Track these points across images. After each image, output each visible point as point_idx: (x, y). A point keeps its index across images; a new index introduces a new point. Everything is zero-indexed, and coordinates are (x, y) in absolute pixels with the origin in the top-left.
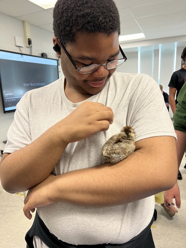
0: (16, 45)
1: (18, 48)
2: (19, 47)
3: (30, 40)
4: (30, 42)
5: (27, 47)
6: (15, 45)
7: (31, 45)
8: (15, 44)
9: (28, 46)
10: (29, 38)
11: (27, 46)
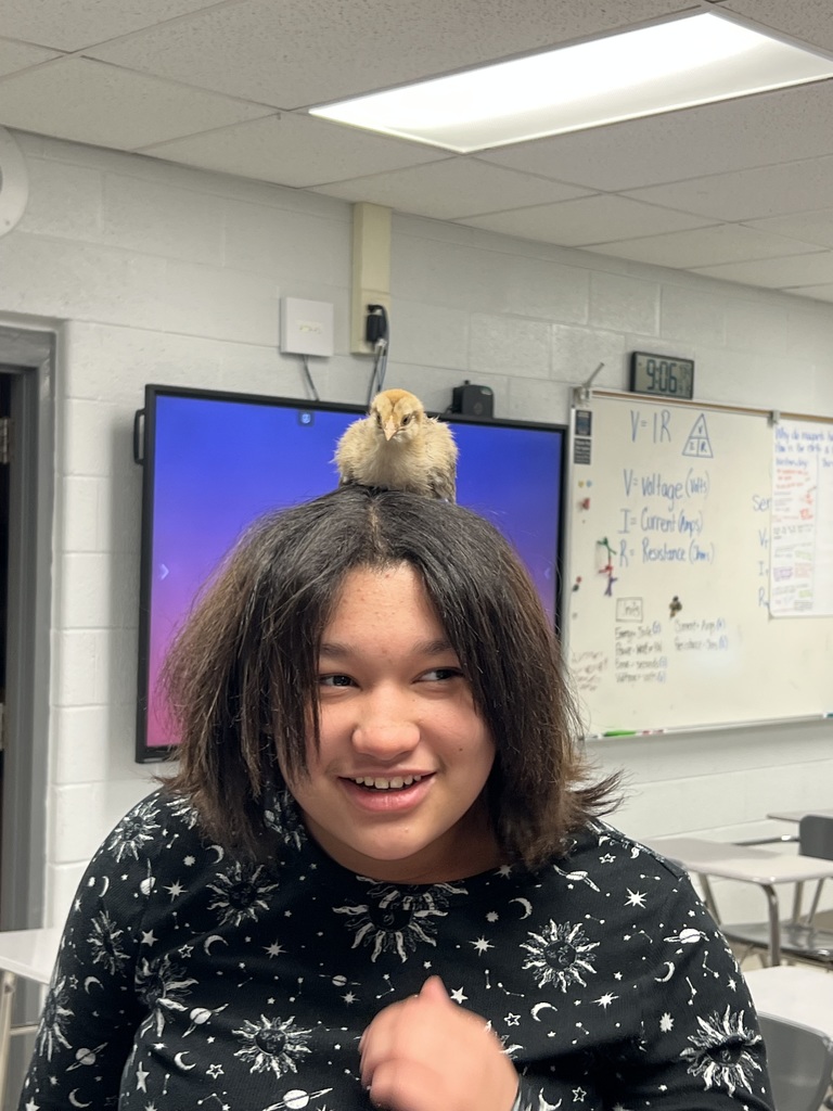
0: (283, 351)
1: (293, 366)
2: (303, 357)
3: (378, 312)
4: (376, 327)
5: (357, 356)
6: (279, 347)
7: (381, 343)
8: (277, 343)
9: (364, 348)
10: (374, 303)
11: (355, 350)
